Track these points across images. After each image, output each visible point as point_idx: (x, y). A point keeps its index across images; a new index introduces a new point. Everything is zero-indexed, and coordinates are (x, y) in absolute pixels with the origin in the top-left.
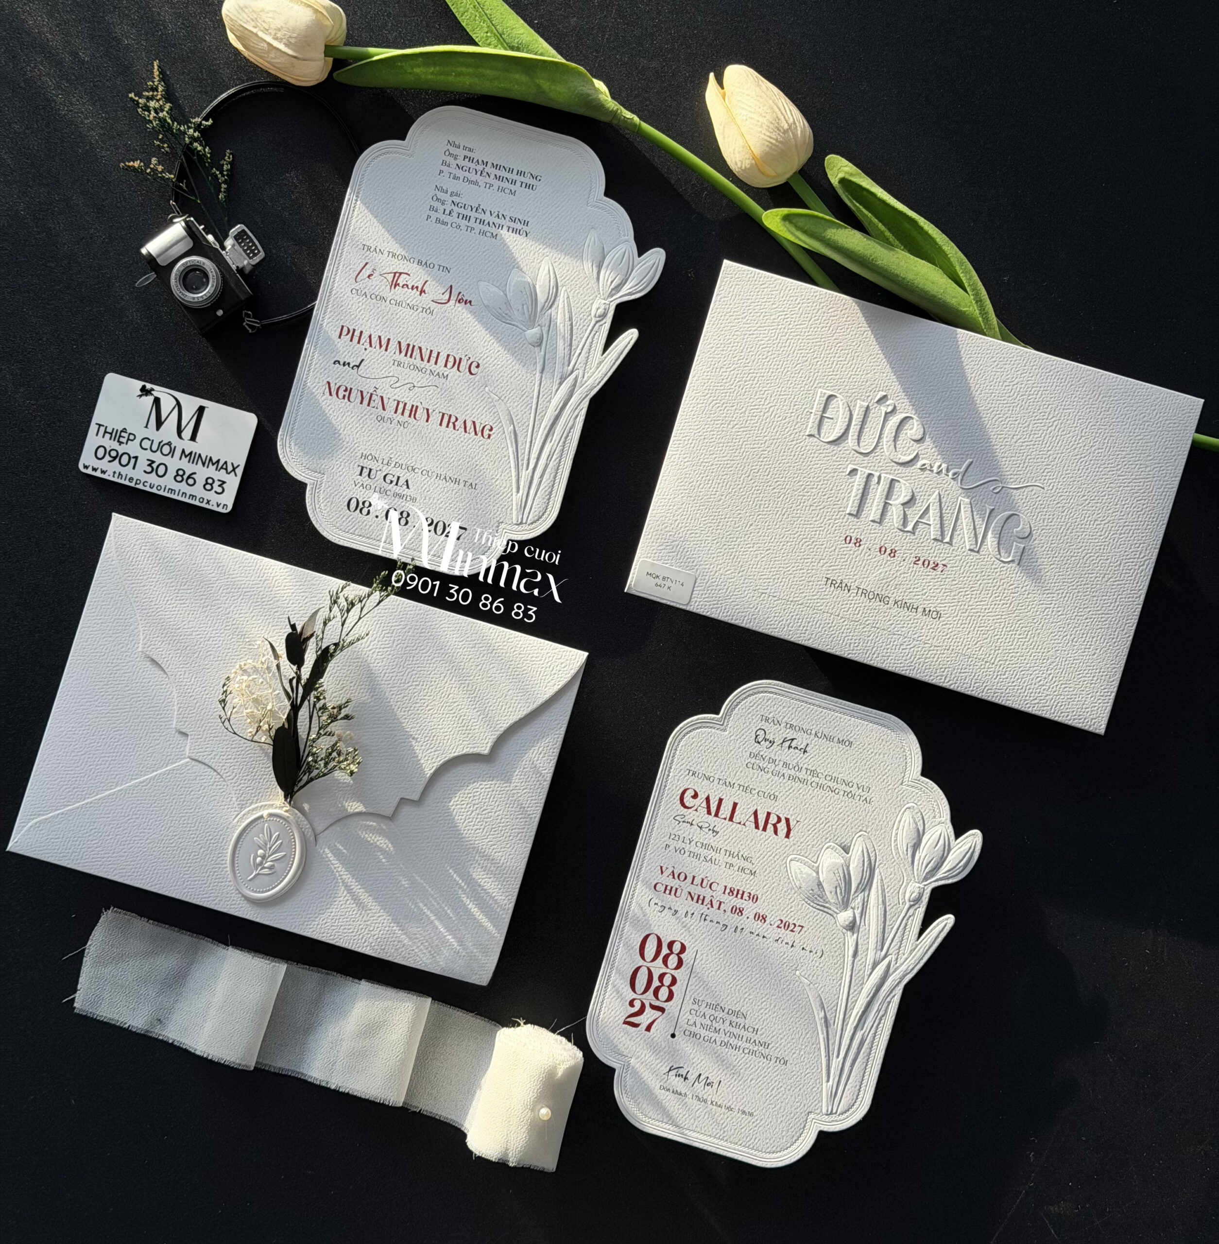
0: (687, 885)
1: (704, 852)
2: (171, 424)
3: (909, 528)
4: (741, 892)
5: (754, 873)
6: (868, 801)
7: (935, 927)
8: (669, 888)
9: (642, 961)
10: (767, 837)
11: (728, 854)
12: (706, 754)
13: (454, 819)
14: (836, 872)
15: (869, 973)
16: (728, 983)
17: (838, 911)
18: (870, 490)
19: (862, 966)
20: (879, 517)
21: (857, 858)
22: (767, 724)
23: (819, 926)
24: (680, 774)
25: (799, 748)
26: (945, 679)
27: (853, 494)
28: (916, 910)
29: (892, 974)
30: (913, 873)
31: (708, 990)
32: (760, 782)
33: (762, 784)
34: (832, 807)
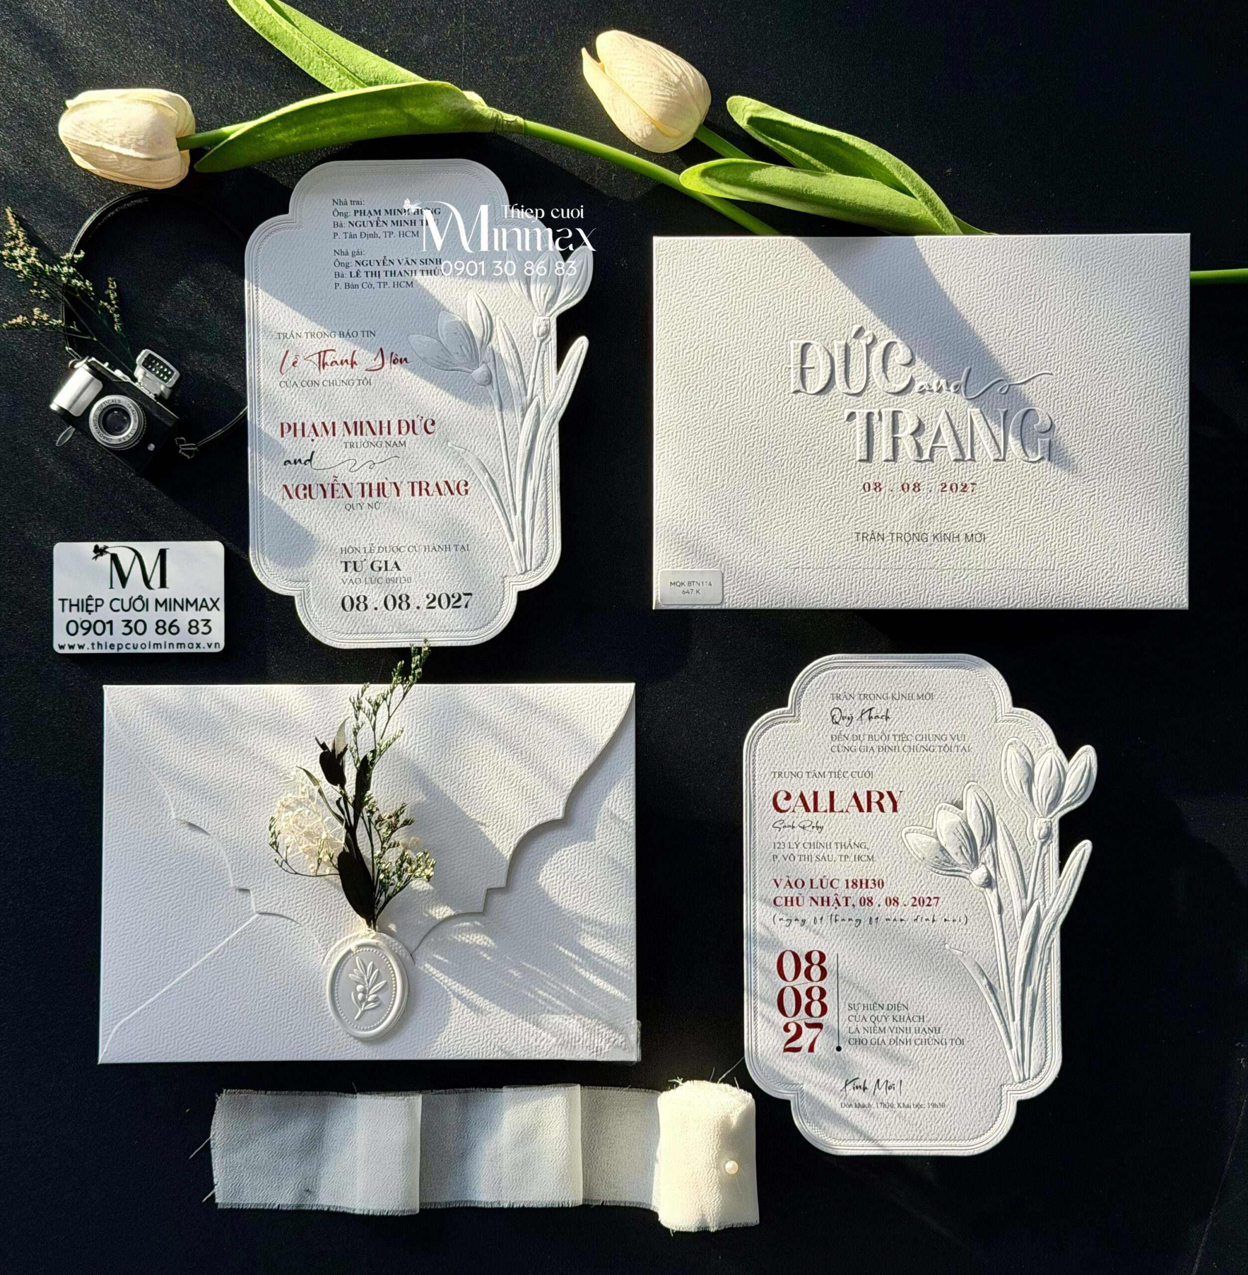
0: (807, 890)
1: (814, 852)
2: (136, 576)
3: (926, 456)
4: (864, 882)
5: (871, 858)
6: (966, 750)
7: (1074, 858)
8: (789, 899)
9: (785, 982)
10: (874, 817)
11: (839, 846)
12: (786, 751)
13: (548, 895)
14: (956, 831)
15: (1020, 925)
16: (879, 978)
17: (969, 871)
18: (875, 430)
19: (1012, 919)
20: (891, 454)
21: (972, 811)
22: (840, 701)
23: (955, 892)
24: (765, 780)
25: (880, 716)
26: (1009, 600)
27: (858, 439)
28: (1049, 845)
29: (1045, 918)
30: (1035, 809)
31: (860, 991)
32: (851, 763)
33: (853, 764)
34: (930, 767)
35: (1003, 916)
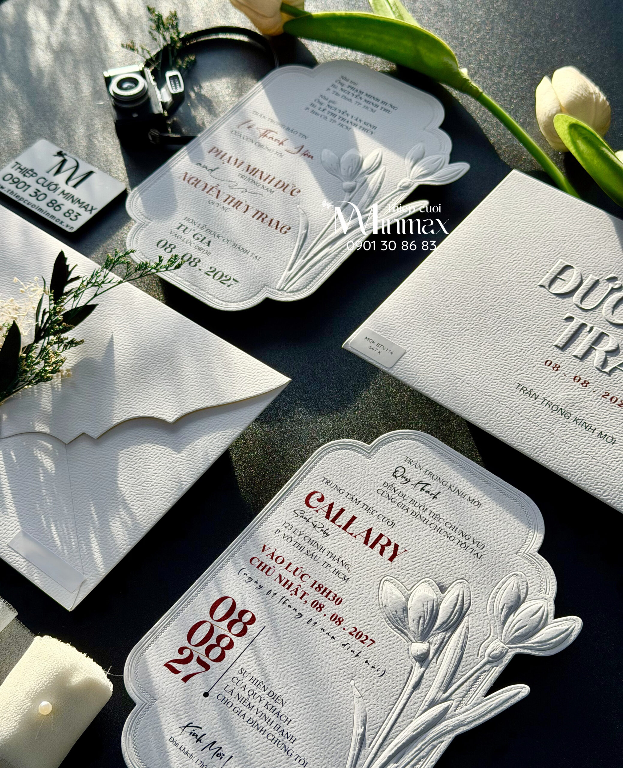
0: (281, 568)
1: (308, 546)
2: (65, 175)
3: (607, 370)
4: (327, 591)
5: (346, 579)
6: (479, 557)
7: (507, 691)
8: (263, 565)
9: (209, 617)
10: (372, 554)
11: (330, 555)
12: (345, 470)
14: (426, 603)
15: (423, 709)
16: (281, 666)
17: (414, 640)
18: (580, 335)
19: (420, 700)
20: (582, 354)
21: (450, 599)
22: (409, 465)
23: (390, 647)
24: (315, 479)
25: (430, 493)
27: (565, 333)
28: (493, 667)
29: (447, 719)
30: (502, 633)
31: (259, 665)
32: (384, 508)
33: (385, 510)
34: (441, 550)
35: (415, 692)
